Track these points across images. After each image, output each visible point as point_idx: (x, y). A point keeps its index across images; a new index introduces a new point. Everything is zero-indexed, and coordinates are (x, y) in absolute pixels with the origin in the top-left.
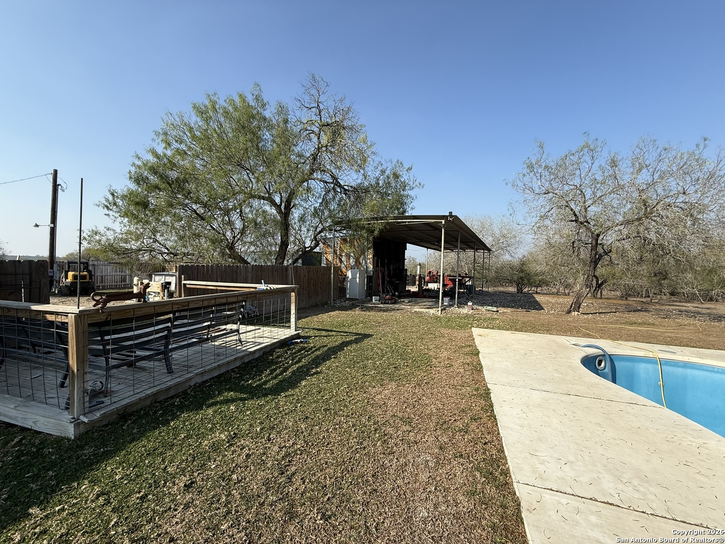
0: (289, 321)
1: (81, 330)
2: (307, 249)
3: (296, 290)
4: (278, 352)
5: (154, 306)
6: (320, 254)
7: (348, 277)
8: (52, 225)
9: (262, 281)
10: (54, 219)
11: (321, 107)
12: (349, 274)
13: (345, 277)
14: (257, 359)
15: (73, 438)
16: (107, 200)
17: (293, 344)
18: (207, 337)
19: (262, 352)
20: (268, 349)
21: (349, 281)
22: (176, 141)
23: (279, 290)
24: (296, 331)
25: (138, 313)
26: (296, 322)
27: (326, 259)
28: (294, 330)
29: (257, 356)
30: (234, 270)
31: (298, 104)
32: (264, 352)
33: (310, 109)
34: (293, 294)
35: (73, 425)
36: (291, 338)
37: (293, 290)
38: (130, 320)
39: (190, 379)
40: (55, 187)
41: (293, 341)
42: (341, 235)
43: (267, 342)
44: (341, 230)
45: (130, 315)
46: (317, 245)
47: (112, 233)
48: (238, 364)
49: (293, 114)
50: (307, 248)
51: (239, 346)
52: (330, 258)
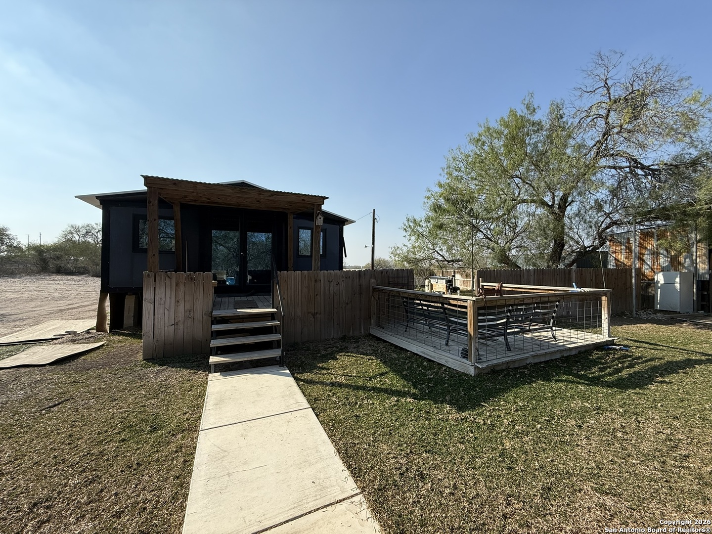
0: (600, 326)
1: (475, 311)
2: (587, 249)
3: (608, 294)
4: (597, 354)
5: (506, 300)
6: (606, 254)
7: (658, 282)
8: (373, 246)
9: (574, 284)
10: (373, 243)
11: (610, 82)
12: (660, 278)
13: (652, 283)
14: (575, 356)
15: (473, 375)
16: (405, 225)
17: (611, 349)
18: (529, 328)
19: (578, 351)
20: (583, 350)
21: (659, 288)
22: (456, 170)
23: (592, 293)
24: (609, 337)
25: (499, 303)
26: (609, 328)
27: (616, 259)
28: (607, 336)
29: (573, 353)
30: (518, 274)
31: (578, 93)
32: (579, 351)
33: (594, 91)
34: (603, 298)
35: (473, 367)
36: (605, 344)
37: (605, 294)
38: (493, 308)
39: (527, 358)
40: (374, 219)
41: (610, 347)
42: (642, 228)
43: (581, 343)
44: (642, 221)
45: (494, 304)
46: (602, 244)
47: (406, 248)
48: (558, 356)
49: (571, 106)
50: (588, 247)
51: (553, 341)
52: (622, 258)
